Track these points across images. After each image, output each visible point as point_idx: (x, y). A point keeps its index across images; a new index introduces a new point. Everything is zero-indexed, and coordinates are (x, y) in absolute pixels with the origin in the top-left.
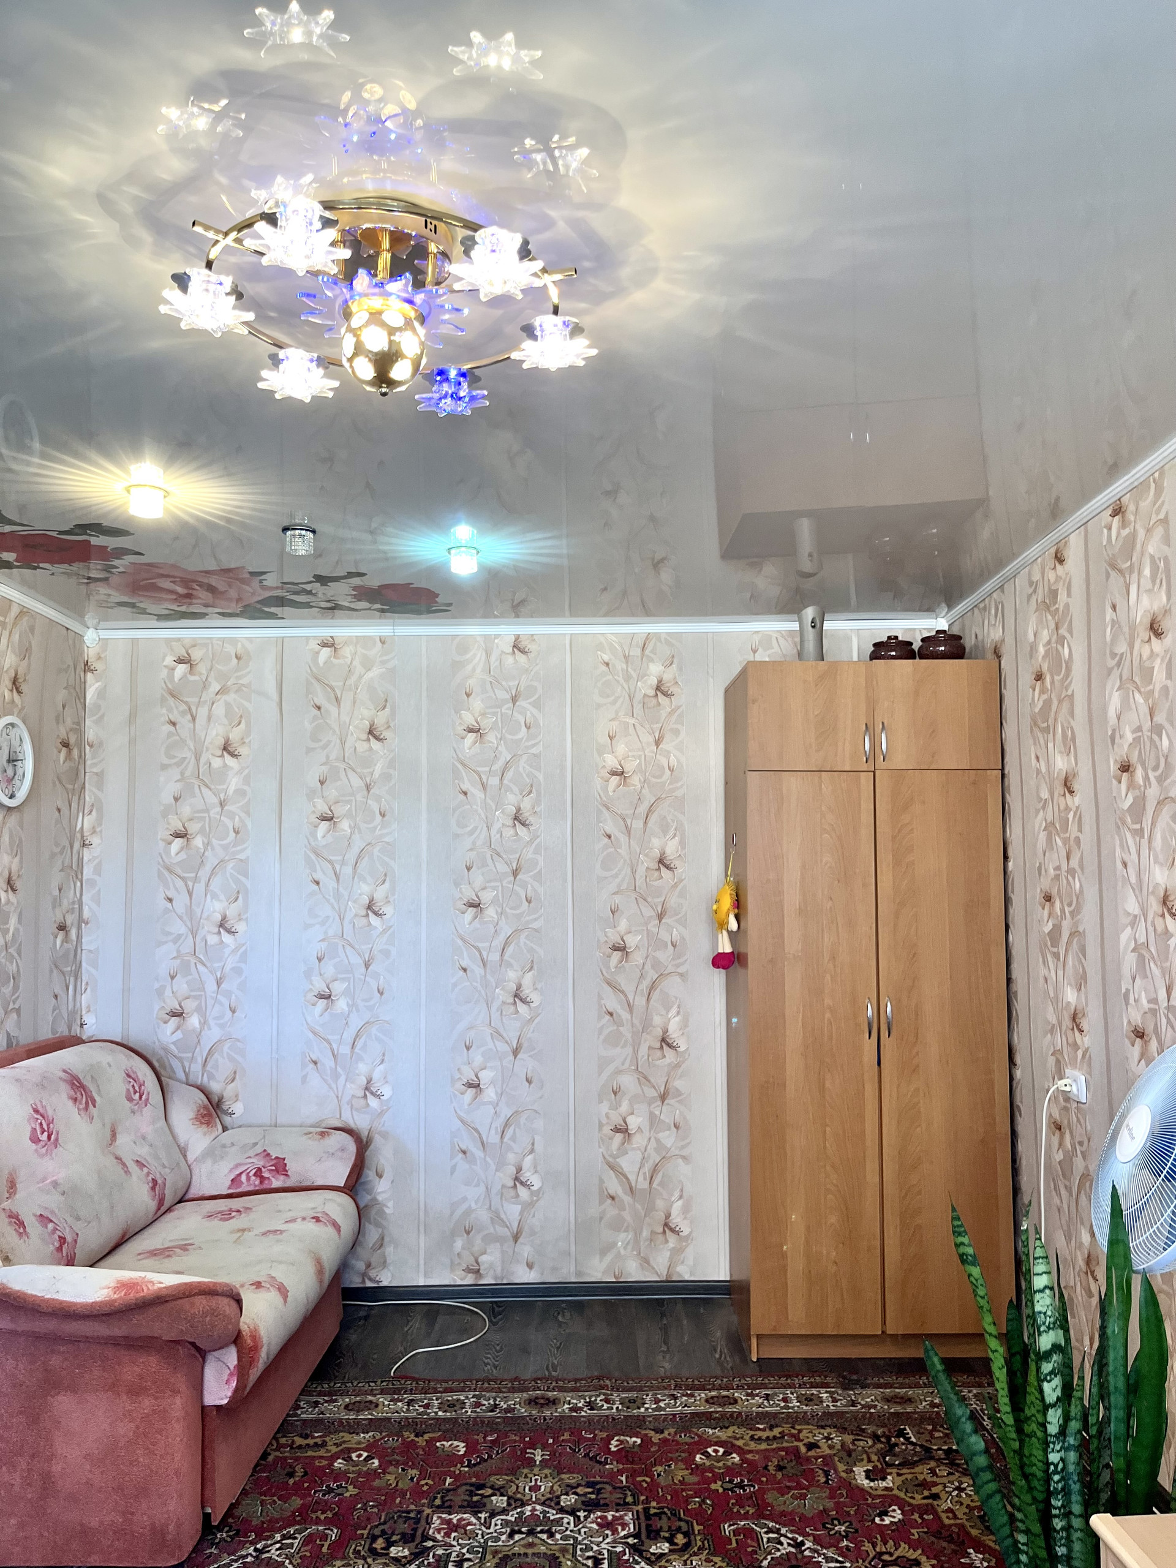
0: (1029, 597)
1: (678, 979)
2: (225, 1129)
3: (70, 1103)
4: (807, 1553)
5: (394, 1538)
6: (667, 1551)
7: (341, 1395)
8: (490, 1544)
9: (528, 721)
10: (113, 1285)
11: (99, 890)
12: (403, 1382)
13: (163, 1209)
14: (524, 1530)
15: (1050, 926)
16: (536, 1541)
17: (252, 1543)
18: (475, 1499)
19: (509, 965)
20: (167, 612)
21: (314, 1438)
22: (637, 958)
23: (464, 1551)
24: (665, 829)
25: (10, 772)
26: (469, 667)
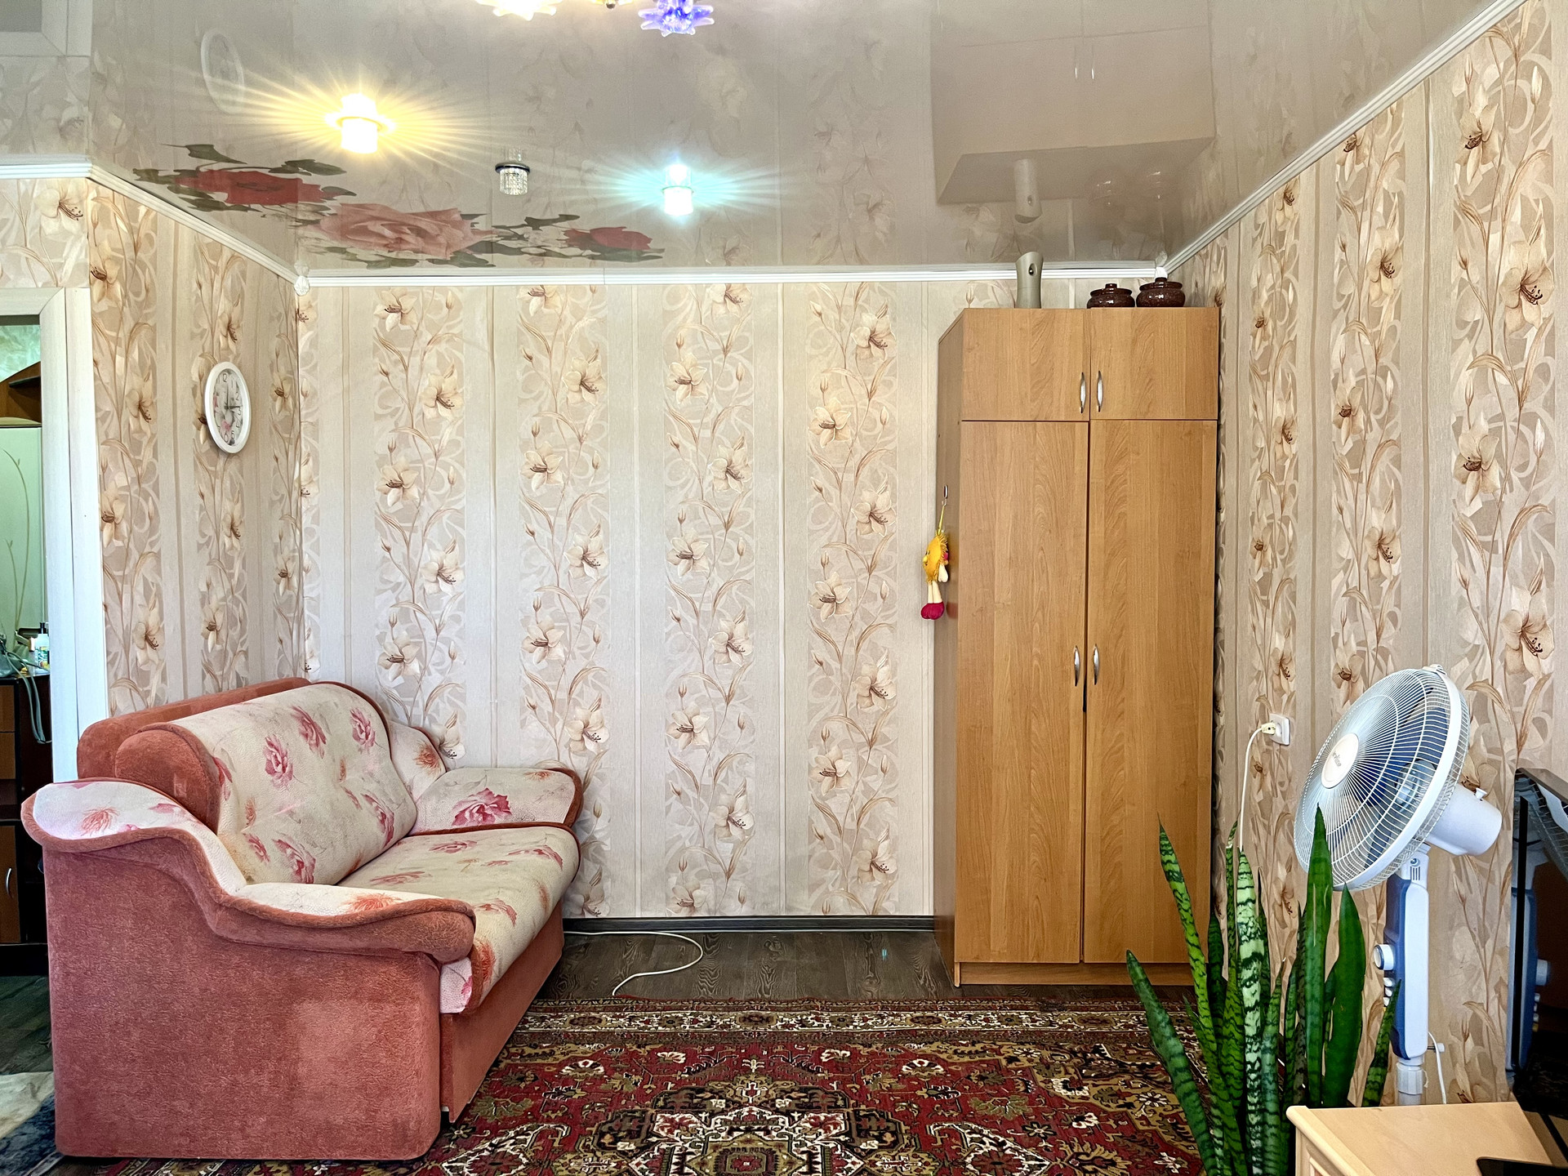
0: (1254, 240)
1: (886, 630)
2: (447, 770)
3: (302, 738)
4: (1008, 1152)
5: (621, 1134)
6: (876, 1147)
7: (566, 1011)
8: (710, 1139)
9: (740, 373)
10: (353, 900)
11: (318, 539)
12: (624, 1001)
13: (393, 841)
14: (742, 1128)
15: (1261, 575)
16: (755, 1137)
17: (487, 1139)
18: (695, 1101)
19: (721, 615)
20: (378, 258)
21: (541, 1047)
22: (847, 609)
23: (687, 1145)
24: (876, 482)
25: (228, 419)
26: (680, 318)
